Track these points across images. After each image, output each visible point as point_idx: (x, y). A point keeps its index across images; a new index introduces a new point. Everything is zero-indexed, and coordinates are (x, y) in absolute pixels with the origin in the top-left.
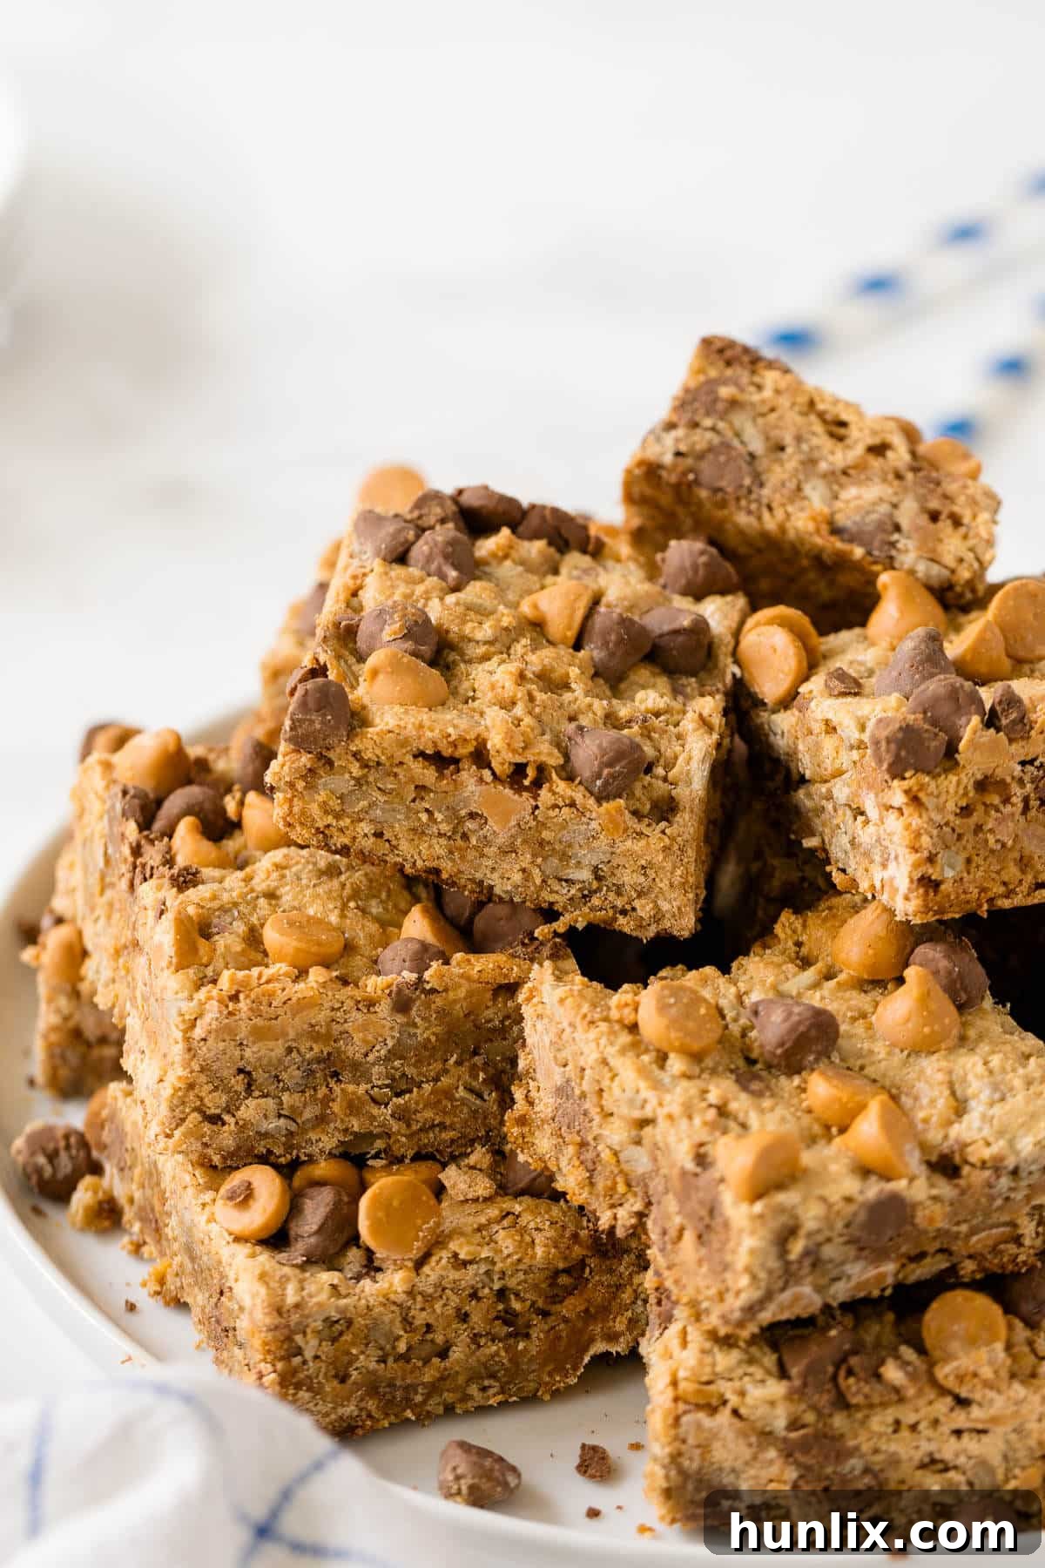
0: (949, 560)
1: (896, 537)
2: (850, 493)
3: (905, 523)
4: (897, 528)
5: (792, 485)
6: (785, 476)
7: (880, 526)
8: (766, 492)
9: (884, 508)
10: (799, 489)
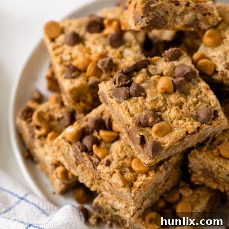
0: (212, 23)
1: (197, 22)
2: (186, 17)
3: (199, 18)
4: (197, 20)
5: (173, 20)
6: (171, 18)
7: (194, 21)
8: (168, 24)
9: (194, 17)
10: (175, 20)
